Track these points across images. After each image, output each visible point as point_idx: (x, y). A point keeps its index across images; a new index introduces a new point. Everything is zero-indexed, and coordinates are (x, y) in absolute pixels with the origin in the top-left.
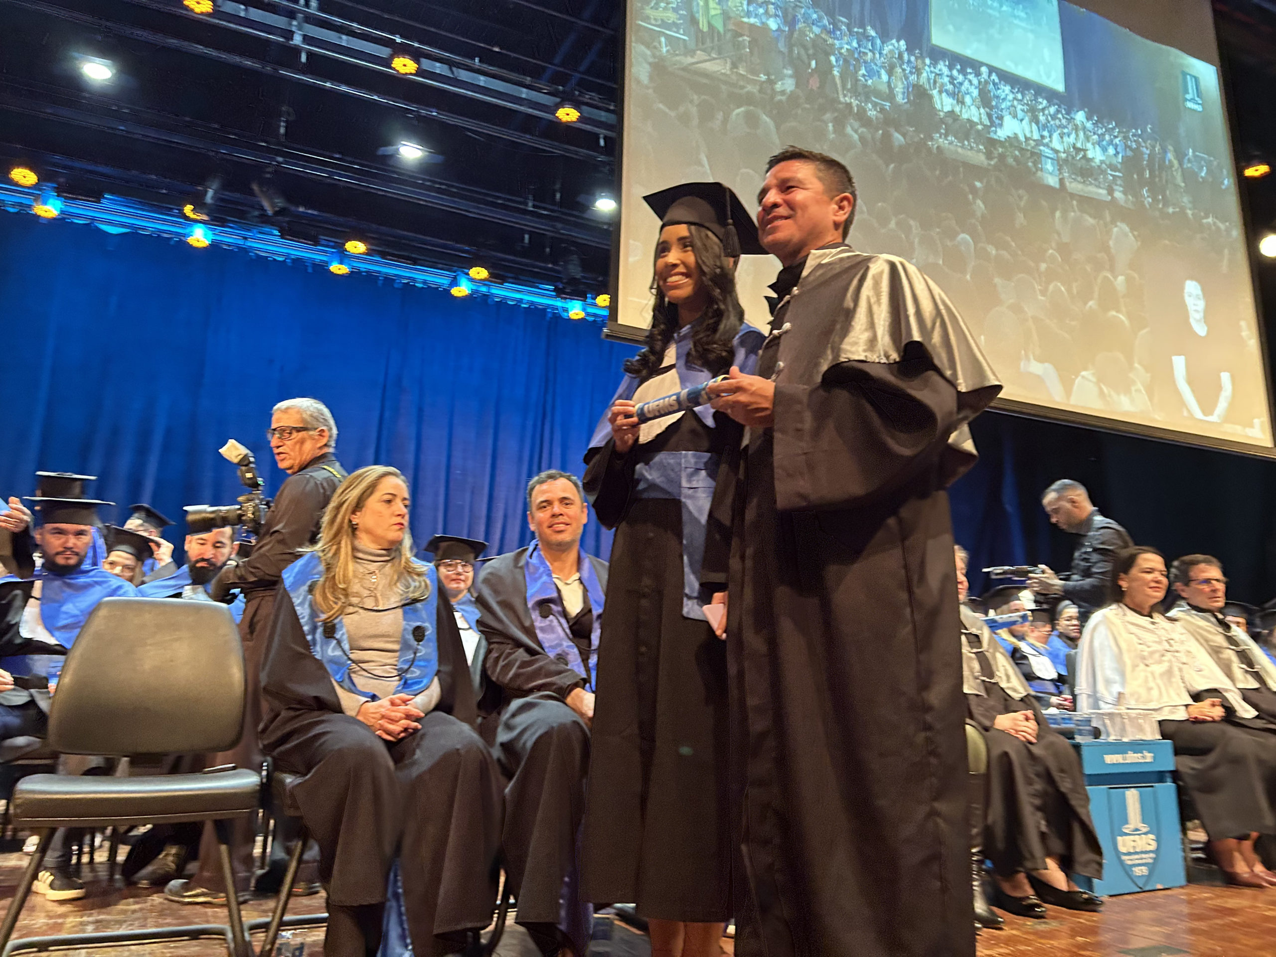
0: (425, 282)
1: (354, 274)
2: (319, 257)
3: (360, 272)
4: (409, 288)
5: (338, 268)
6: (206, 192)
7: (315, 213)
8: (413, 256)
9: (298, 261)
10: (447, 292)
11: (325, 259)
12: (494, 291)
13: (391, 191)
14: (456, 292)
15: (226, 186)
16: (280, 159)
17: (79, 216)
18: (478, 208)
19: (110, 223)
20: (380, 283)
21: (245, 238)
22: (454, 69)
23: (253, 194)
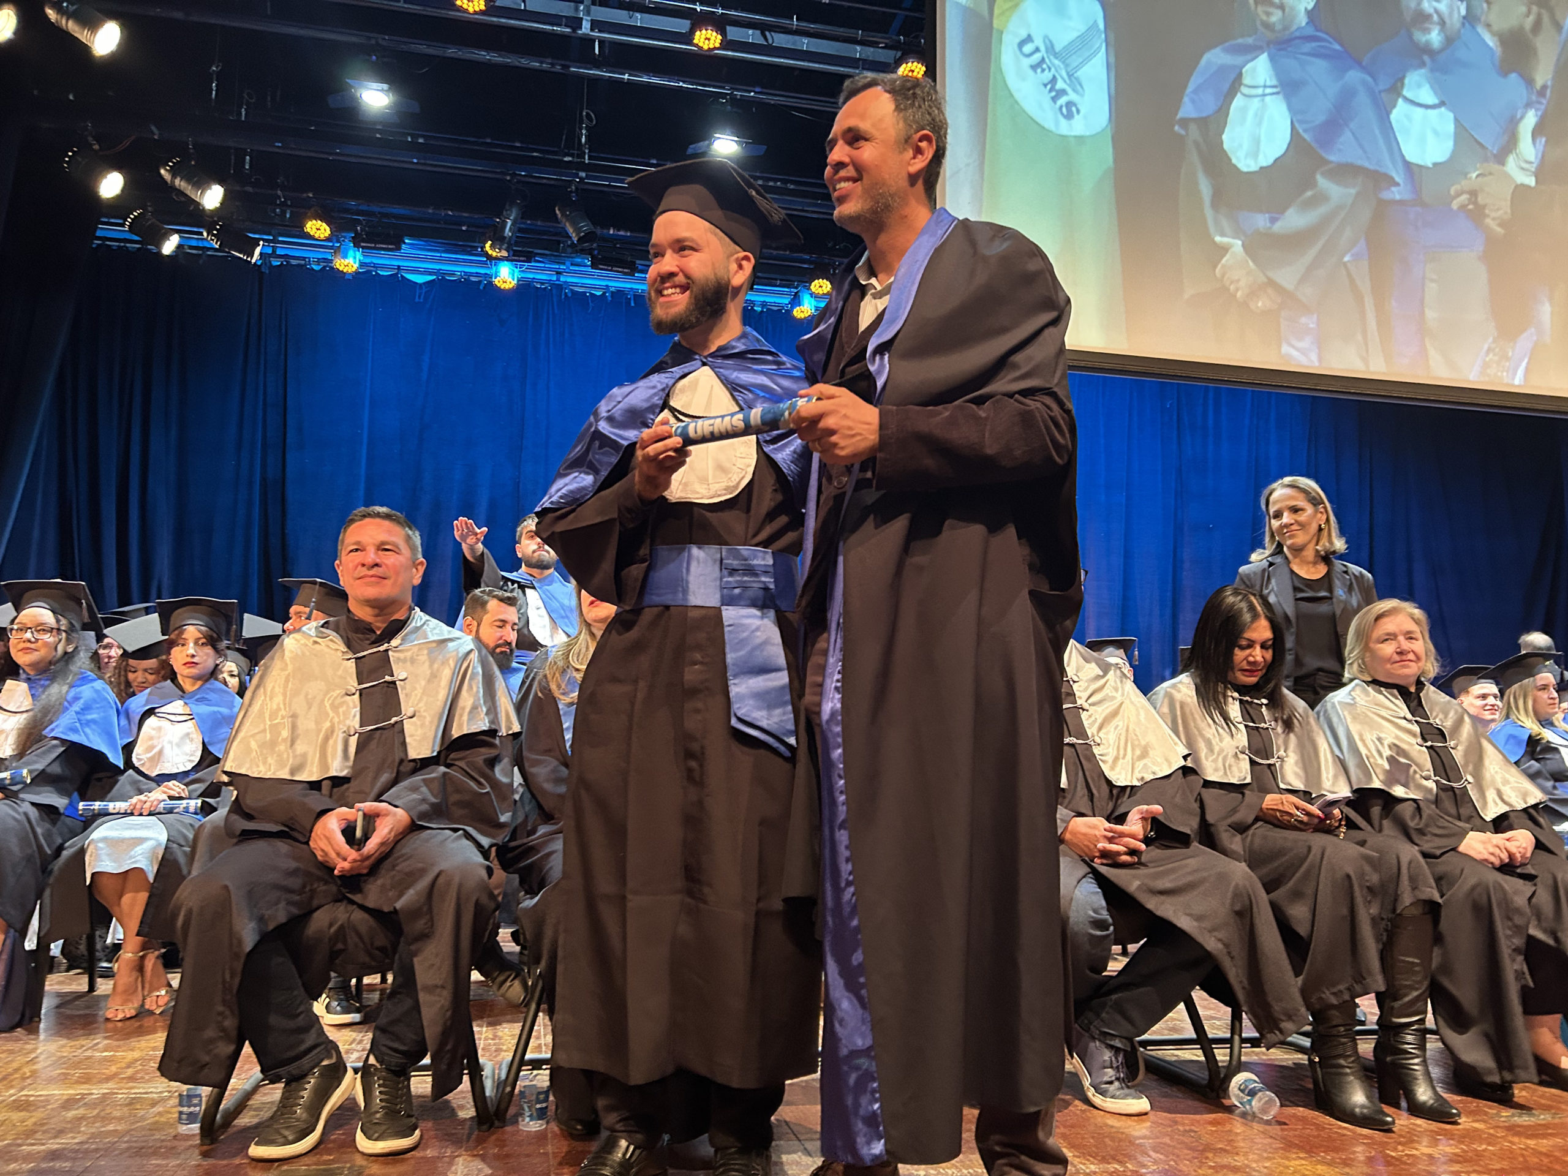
0: (764, 304)
6: (504, 224)
9: (619, 293)
14: (799, 312)
15: (524, 215)
16: (583, 174)
17: (384, 267)
18: (816, 205)
19: (415, 271)
21: (558, 273)
22: (767, 33)
23: (556, 220)
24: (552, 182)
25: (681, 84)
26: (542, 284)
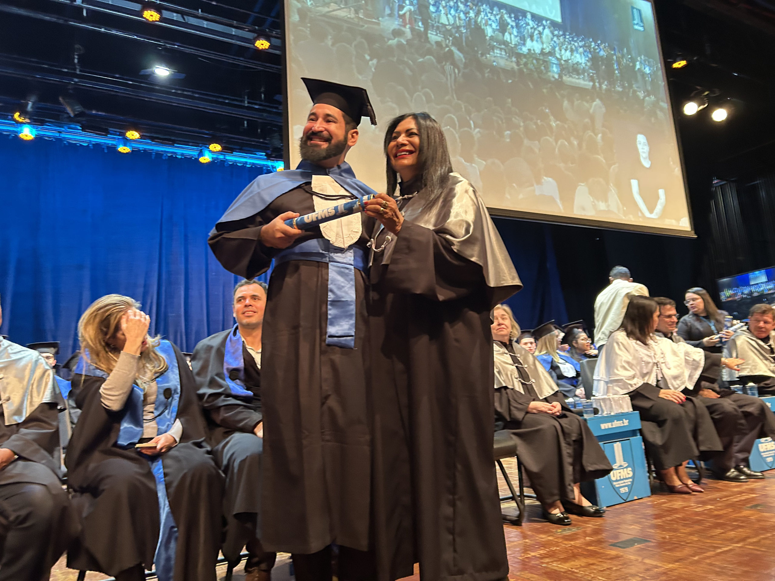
0: (182, 155)
1: (135, 153)
2: (110, 142)
3: (139, 151)
4: (173, 159)
5: (123, 149)
6: (28, 104)
7: (104, 114)
8: (173, 138)
9: (97, 145)
10: (197, 160)
11: (114, 143)
12: (228, 158)
13: (154, 98)
14: (202, 160)
15: (41, 99)
16: (76, 80)
18: (213, 106)
20: (153, 157)
21: (60, 132)
22: (185, 17)
23: (60, 104)
24: (57, 83)
25: (135, 37)
26: (50, 138)
